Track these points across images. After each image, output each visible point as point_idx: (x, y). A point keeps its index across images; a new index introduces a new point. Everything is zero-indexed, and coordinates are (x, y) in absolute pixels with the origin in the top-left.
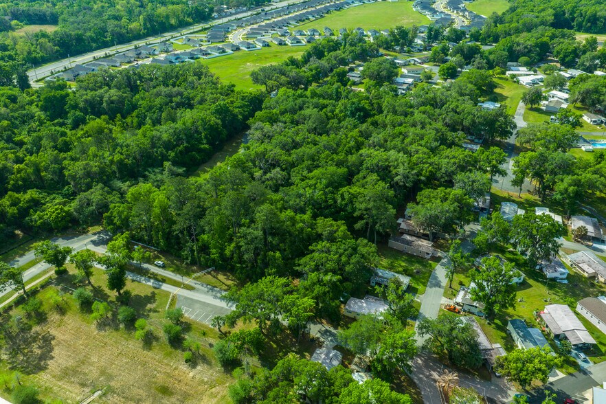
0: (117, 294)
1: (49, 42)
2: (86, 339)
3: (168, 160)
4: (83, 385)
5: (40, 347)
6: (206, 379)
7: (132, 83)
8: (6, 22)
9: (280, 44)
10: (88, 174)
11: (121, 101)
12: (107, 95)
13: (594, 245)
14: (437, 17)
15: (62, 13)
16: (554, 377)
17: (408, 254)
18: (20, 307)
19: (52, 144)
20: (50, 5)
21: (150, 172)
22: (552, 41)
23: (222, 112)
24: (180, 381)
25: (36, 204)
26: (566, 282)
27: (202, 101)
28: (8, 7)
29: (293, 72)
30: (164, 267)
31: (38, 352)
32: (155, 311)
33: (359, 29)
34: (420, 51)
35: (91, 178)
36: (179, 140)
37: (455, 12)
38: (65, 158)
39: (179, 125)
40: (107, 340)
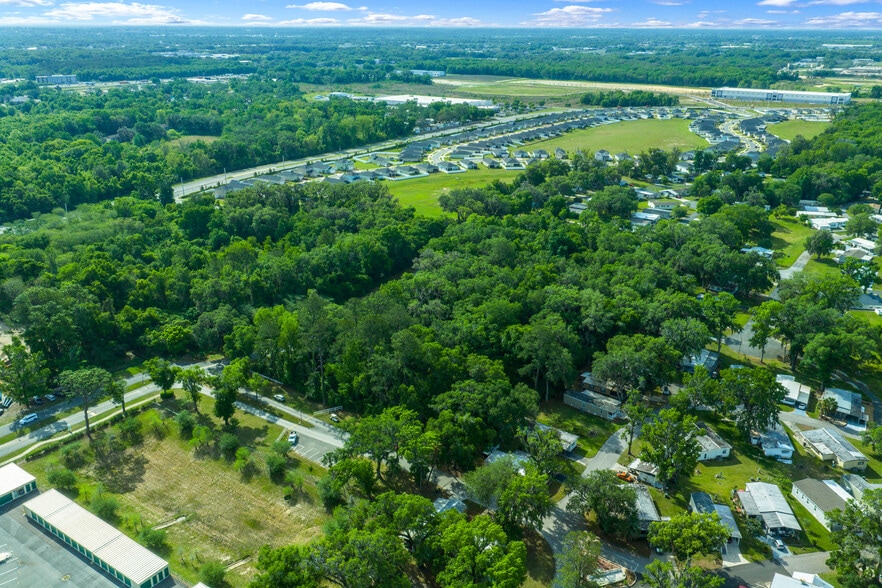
0: (224, 422)
1: (205, 153)
2: (180, 466)
3: (313, 287)
4: (167, 509)
5: (131, 469)
6: (303, 518)
7: (291, 202)
8: (162, 131)
9: (492, 167)
10: (216, 293)
11: (274, 221)
12: (258, 213)
13: (849, 426)
14: (718, 141)
15: (228, 122)
16: (734, 562)
17: (586, 413)
18: (117, 425)
19: (183, 260)
20: (216, 112)
21: (289, 299)
22: (872, 175)
23: (392, 237)
24: (274, 518)
25: (154, 323)
26: (790, 462)
27: (370, 225)
28: (167, 113)
29: (495, 197)
30: (283, 402)
31: (128, 473)
32: (264, 445)
33: (602, 151)
34: (682, 181)
35: (219, 297)
36: (332, 265)
37: (749, 134)
38: (195, 277)
39: (334, 249)
40: (203, 469)
